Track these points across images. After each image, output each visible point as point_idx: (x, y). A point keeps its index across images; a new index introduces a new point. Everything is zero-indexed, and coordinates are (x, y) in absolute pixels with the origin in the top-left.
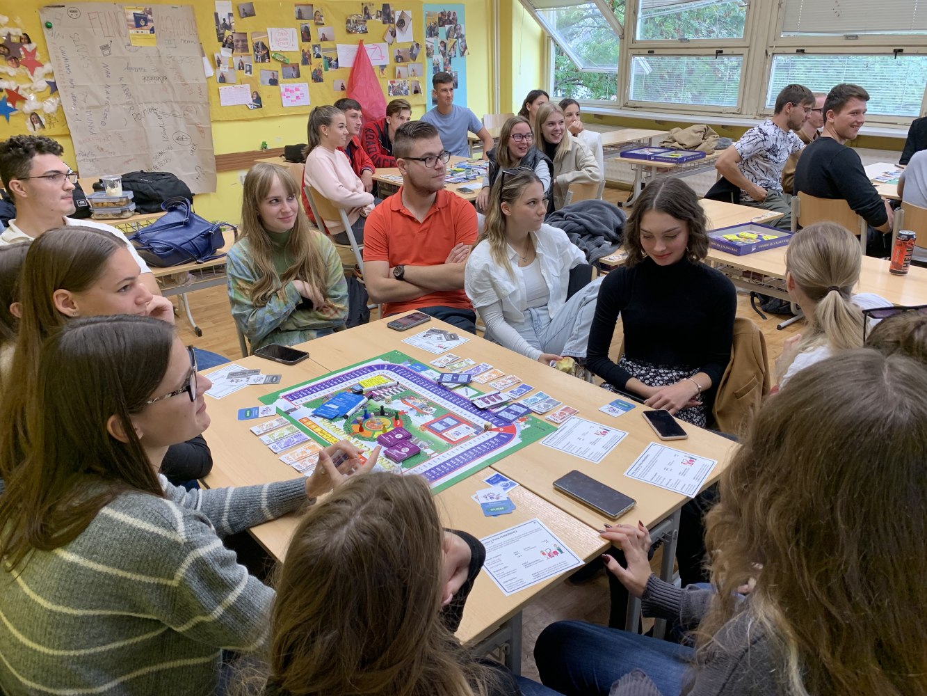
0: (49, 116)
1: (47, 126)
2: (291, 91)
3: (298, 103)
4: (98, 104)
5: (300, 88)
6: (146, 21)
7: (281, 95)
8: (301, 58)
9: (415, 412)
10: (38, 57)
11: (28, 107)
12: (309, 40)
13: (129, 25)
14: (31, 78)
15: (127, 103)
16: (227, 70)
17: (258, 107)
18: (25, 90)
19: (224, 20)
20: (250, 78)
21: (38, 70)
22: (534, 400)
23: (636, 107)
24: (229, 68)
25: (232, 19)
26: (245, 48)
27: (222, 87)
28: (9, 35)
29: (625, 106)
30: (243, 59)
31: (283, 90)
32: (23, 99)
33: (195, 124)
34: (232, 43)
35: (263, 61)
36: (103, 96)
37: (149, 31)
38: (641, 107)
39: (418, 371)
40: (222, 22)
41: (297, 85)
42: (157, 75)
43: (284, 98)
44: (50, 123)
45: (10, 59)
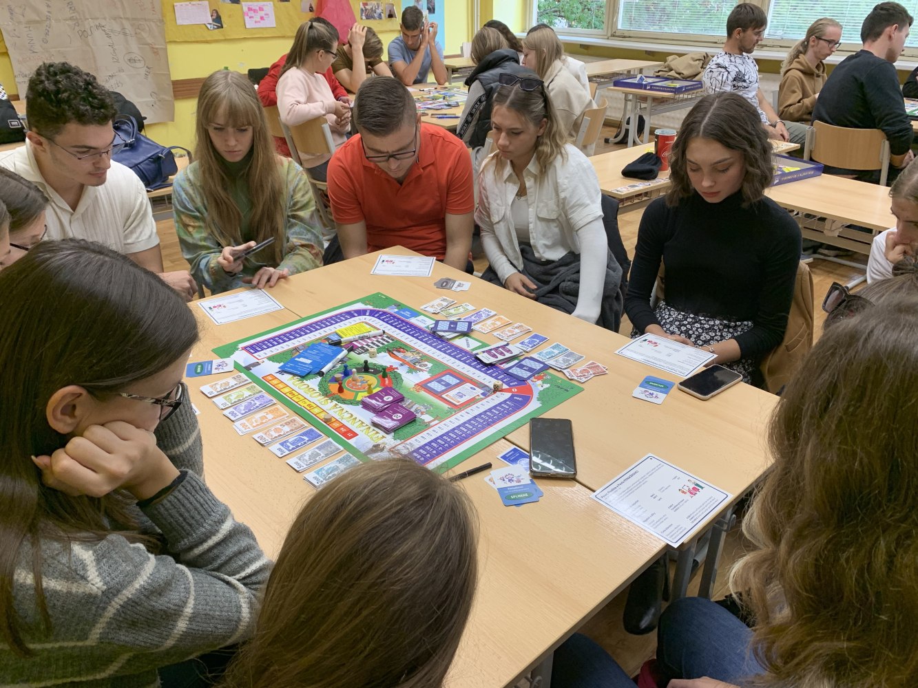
2: (255, 11)
3: (263, 24)
4: (37, 19)
5: (265, 8)
7: (244, 14)
9: (406, 368)
15: (71, 19)
17: (218, 27)
22: (550, 353)
23: (625, 37)
27: (178, 3)
29: (613, 36)
31: (245, 9)
33: (148, 44)
36: (44, 10)
38: (630, 37)
39: (408, 318)
41: (261, 4)
43: (247, 18)
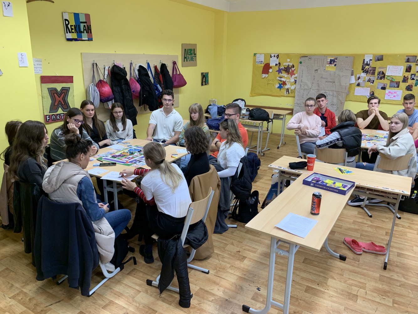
0: (292, 90)
1: (290, 93)
2: (392, 93)
3: (394, 99)
4: (308, 88)
5: (397, 92)
6: (334, 61)
7: (385, 94)
8: (402, 79)
10: (295, 71)
11: (286, 87)
12: (410, 72)
13: (327, 63)
14: (290, 78)
15: (317, 89)
16: (362, 81)
18: (288, 82)
19: (367, 62)
20: (372, 85)
21: (293, 76)
24: (363, 81)
25: (371, 62)
26: (373, 73)
27: (357, 88)
28: (289, 65)
30: (371, 78)
31: (387, 92)
32: (286, 84)
33: (340, 100)
34: (368, 71)
35: (381, 79)
36: (310, 86)
37: (334, 65)
40: (366, 62)
41: (395, 91)
42: (331, 81)
43: (386, 96)
44: (292, 93)
45: (287, 72)
